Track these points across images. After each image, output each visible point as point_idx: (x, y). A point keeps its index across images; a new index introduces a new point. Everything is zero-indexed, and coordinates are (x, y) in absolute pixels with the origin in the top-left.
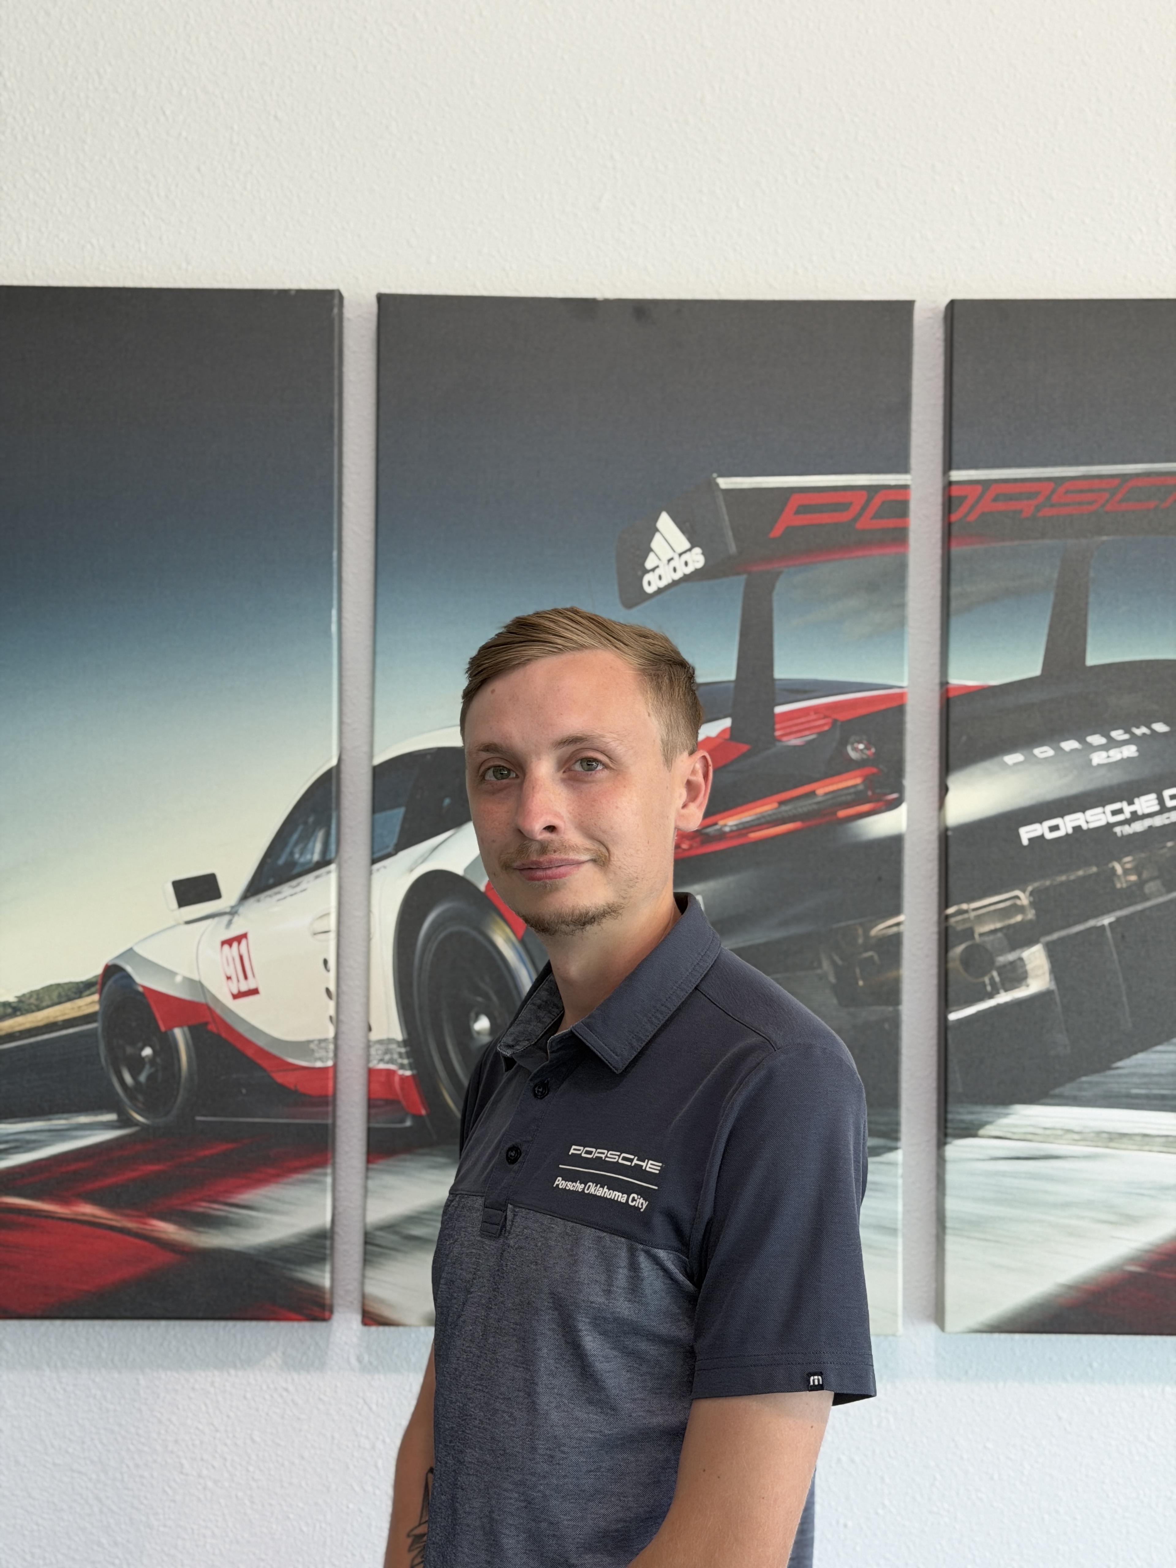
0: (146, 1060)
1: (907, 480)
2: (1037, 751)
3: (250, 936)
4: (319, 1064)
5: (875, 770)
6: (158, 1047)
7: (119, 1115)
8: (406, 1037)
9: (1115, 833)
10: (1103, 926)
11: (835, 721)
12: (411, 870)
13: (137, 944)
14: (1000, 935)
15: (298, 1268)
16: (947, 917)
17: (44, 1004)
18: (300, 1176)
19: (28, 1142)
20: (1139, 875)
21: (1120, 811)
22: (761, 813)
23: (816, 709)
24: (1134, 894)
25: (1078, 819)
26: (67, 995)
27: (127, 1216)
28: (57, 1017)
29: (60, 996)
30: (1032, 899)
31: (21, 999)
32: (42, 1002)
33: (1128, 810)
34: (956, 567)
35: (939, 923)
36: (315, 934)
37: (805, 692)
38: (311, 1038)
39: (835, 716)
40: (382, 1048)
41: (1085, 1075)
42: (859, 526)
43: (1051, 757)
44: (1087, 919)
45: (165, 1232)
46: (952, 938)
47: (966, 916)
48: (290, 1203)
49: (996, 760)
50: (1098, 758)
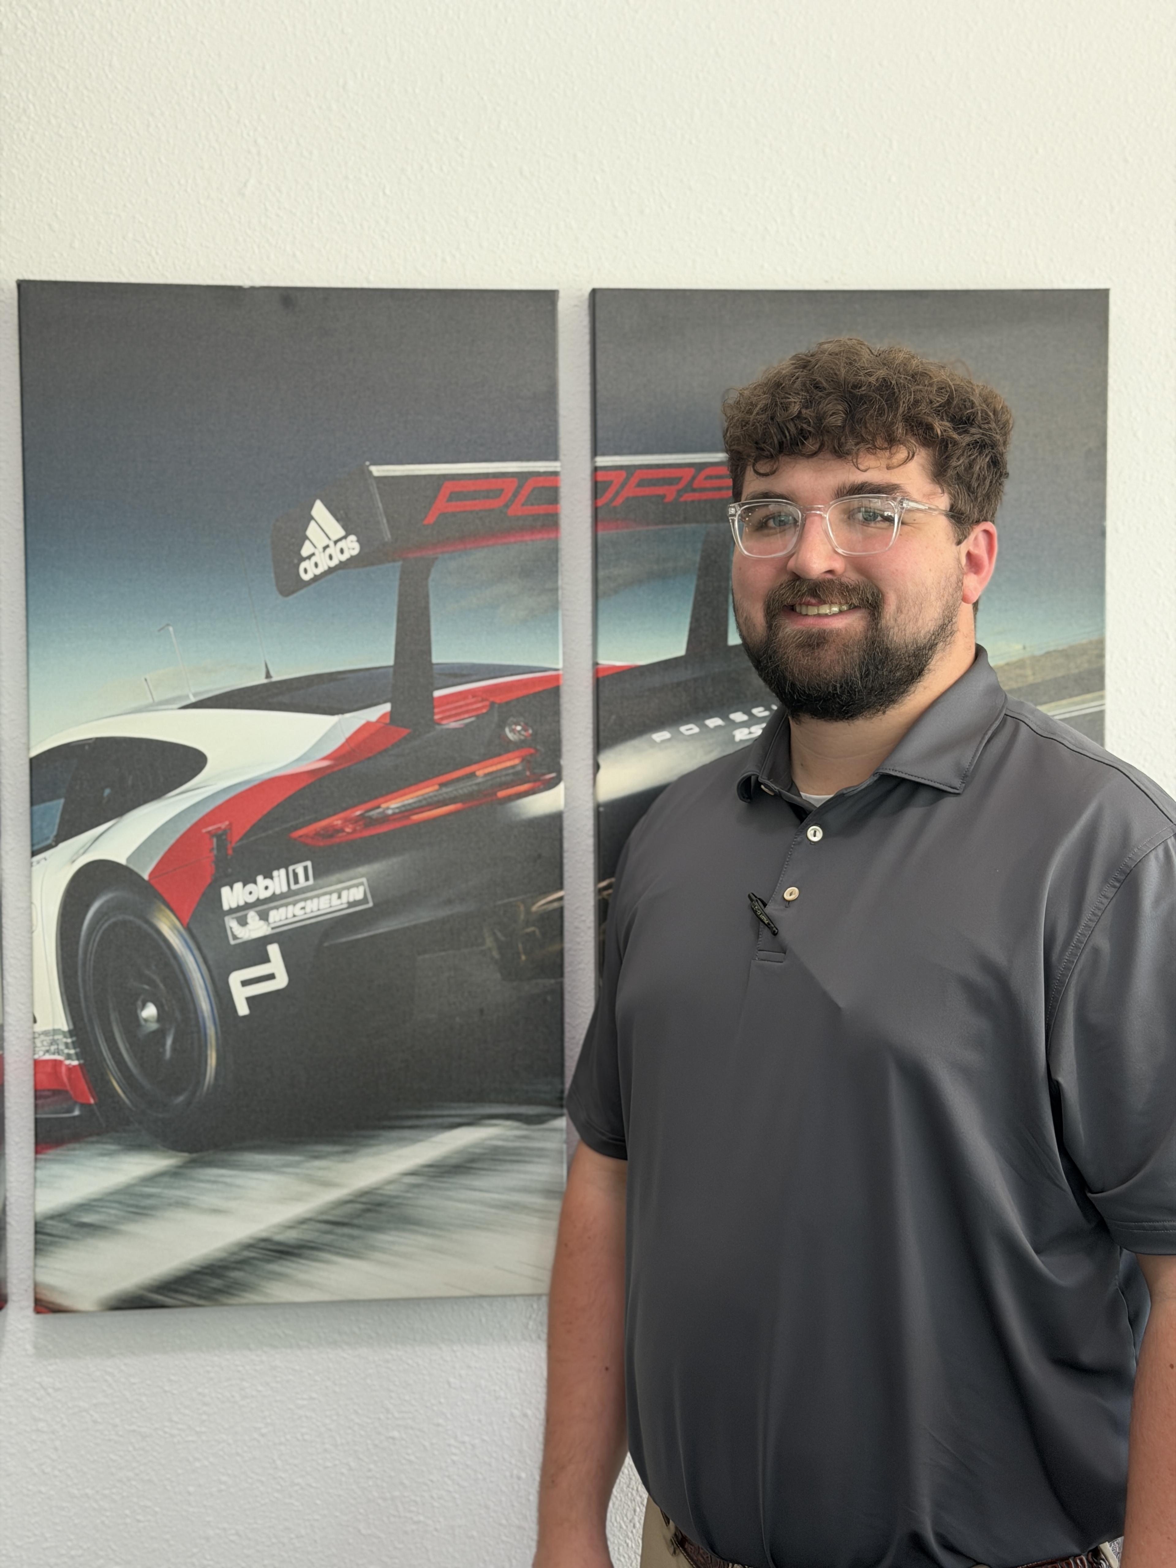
1: (556, 467)
2: (682, 729)
5: (532, 751)
8: (72, 1027)
11: (492, 704)
12: (73, 861)
16: (602, 890)
22: (423, 795)
23: (473, 693)
34: (601, 551)
37: (463, 676)
39: (492, 699)
40: (48, 1039)
49: (646, 738)
50: (741, 734)
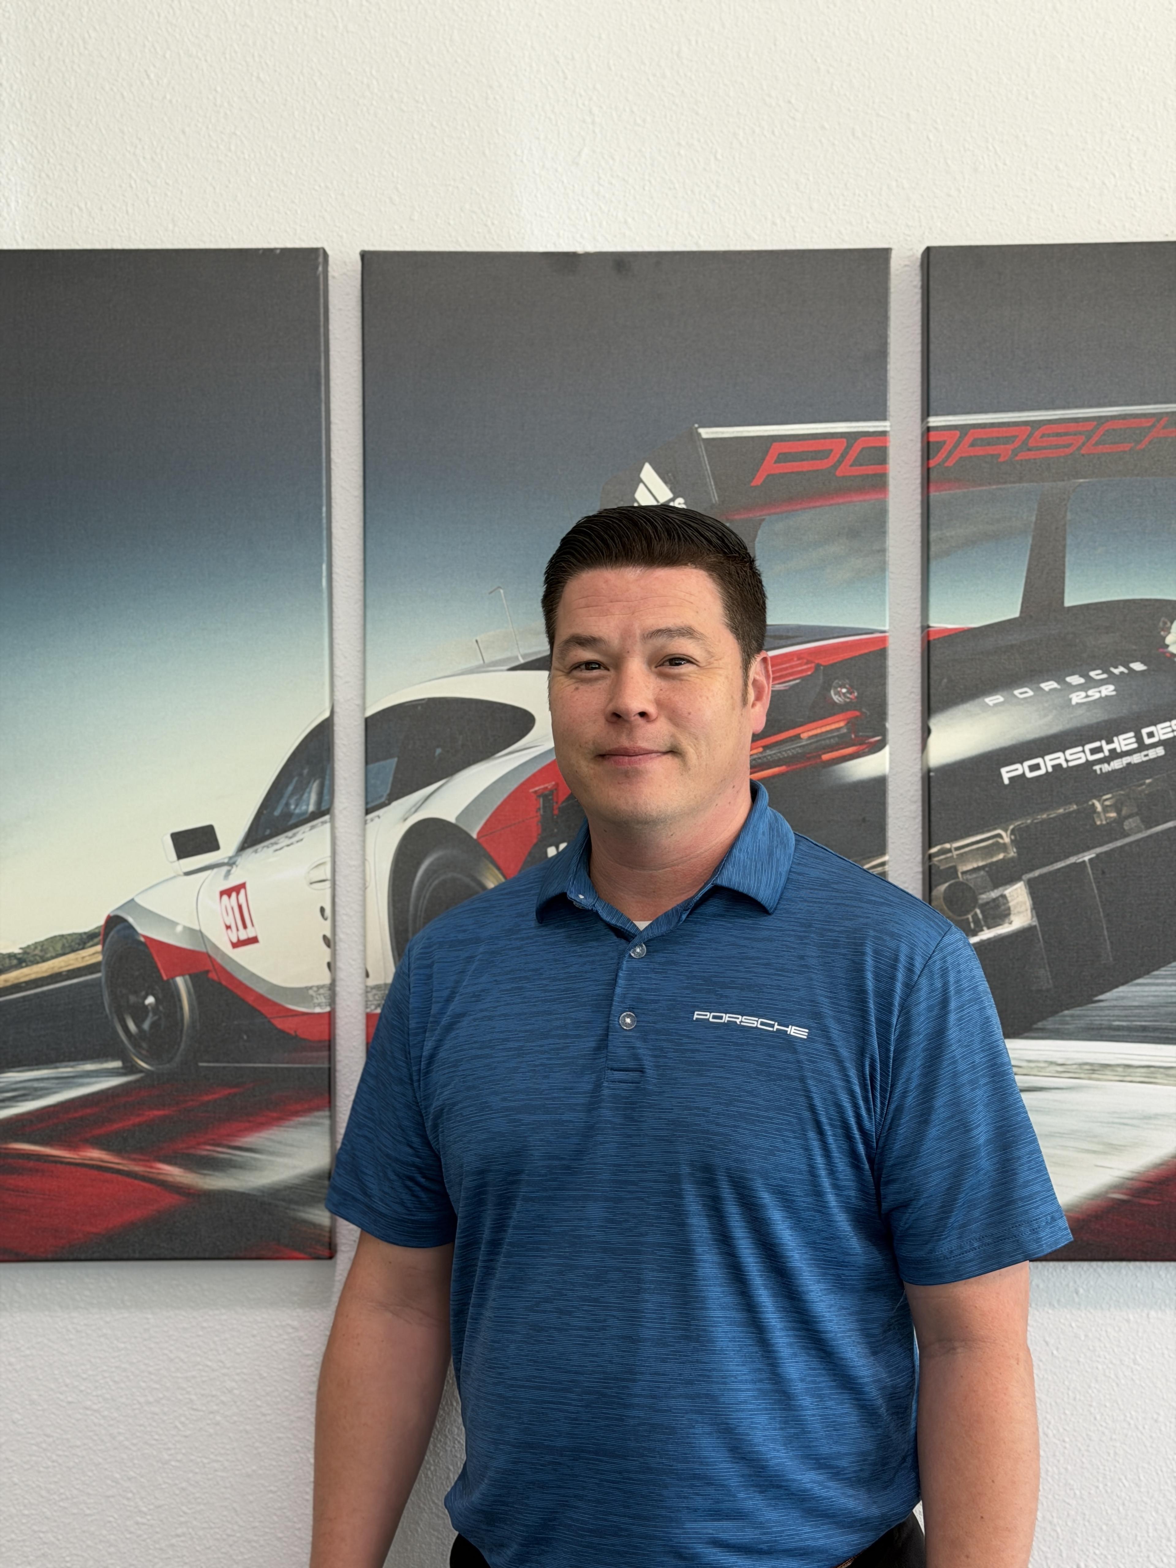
0: (150, 1008)
1: (885, 426)
2: (1017, 692)
3: (248, 886)
4: (318, 1010)
5: (858, 713)
6: (160, 996)
7: (123, 1063)
9: (1095, 771)
10: (1084, 862)
11: (818, 666)
12: (405, 820)
13: (137, 895)
14: (982, 873)
15: (301, 1208)
16: (930, 857)
17: (49, 955)
18: (302, 1119)
19: (36, 1089)
20: (1119, 812)
21: (1099, 750)
23: (799, 655)
24: (1114, 830)
25: (1059, 758)
26: (70, 946)
27: (134, 1160)
28: (61, 967)
29: (63, 946)
30: (1013, 837)
31: (26, 951)
32: (46, 953)
33: (1107, 748)
34: (935, 512)
35: (923, 863)
36: (311, 883)
37: (788, 638)
38: (310, 984)
39: (817, 662)
40: (379, 993)
41: (1067, 1009)
42: (838, 473)
43: (1031, 697)
44: (1067, 857)
45: (171, 1175)
46: (934, 878)
47: (949, 855)
48: (292, 1146)
49: (977, 701)
50: (1077, 698)
